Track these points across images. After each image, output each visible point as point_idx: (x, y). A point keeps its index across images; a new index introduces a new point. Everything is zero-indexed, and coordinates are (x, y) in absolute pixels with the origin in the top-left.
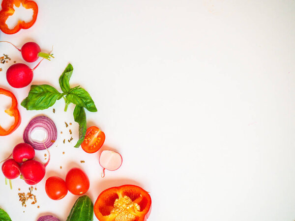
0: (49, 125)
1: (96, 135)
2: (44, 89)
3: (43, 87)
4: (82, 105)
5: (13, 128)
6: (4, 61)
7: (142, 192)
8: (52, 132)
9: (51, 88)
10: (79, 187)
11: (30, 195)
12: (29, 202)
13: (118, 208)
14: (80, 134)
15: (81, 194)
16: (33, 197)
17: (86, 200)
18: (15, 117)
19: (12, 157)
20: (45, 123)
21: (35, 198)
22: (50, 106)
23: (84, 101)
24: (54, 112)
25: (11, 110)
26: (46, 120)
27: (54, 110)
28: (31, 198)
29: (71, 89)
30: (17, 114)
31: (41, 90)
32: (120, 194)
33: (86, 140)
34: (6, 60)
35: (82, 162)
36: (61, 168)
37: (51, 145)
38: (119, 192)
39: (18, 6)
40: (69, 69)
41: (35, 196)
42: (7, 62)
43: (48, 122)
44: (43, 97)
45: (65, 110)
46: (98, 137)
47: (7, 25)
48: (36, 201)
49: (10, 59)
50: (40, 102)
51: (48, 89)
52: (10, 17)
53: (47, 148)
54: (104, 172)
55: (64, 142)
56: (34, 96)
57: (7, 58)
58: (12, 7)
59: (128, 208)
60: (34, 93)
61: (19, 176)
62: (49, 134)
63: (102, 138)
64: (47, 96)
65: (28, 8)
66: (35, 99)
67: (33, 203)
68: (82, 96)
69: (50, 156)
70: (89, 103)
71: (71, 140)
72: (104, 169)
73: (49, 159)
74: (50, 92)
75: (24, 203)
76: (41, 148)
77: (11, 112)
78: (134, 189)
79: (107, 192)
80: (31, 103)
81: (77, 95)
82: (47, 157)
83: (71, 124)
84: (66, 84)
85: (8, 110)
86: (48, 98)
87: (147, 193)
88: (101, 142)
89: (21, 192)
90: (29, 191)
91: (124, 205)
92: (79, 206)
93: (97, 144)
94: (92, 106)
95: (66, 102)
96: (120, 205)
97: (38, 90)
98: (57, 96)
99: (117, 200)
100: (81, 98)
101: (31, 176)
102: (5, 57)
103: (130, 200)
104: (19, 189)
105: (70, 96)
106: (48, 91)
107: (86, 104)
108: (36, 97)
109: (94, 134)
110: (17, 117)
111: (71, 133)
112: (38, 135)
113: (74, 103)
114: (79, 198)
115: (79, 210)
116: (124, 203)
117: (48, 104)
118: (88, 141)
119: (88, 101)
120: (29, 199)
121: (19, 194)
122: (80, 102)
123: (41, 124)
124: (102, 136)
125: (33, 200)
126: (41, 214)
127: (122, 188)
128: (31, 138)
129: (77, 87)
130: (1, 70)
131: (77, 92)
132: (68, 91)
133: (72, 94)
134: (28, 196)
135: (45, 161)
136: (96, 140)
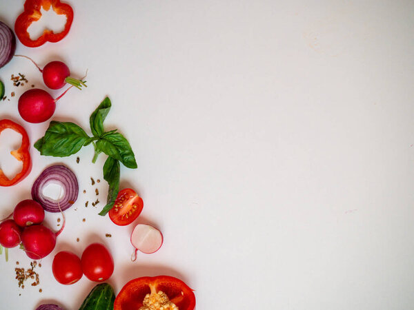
0: (68, 179)
1: (131, 201)
2: (67, 128)
3: (66, 126)
4: (117, 157)
5: (18, 177)
6: (19, 83)
7: (185, 289)
8: (71, 189)
9: (76, 128)
10: (98, 270)
11: (31, 273)
12: (28, 282)
13: (148, 307)
14: (109, 198)
15: (101, 281)
16: (35, 275)
17: (105, 290)
18: (24, 161)
19: (12, 218)
20: (64, 175)
21: (37, 278)
22: (74, 153)
23: (121, 151)
24: (78, 162)
25: (19, 152)
26: (66, 172)
27: (78, 159)
28: (32, 277)
29: (105, 133)
30: (27, 159)
31: (64, 130)
32: (153, 287)
33: (116, 206)
34: (21, 82)
35: (107, 235)
36: (78, 240)
37: (68, 207)
38: (152, 285)
39: (47, 9)
40: (106, 105)
41: (37, 275)
42: (22, 84)
43: (68, 174)
44: (64, 140)
45: (94, 161)
46: (133, 204)
47: (28, 34)
48: (38, 282)
49: (27, 82)
50: (60, 146)
51: (73, 128)
52: (33, 23)
53: (63, 210)
54: (136, 253)
55: (86, 205)
56: (53, 136)
57: (23, 79)
58: (38, 10)
59: (162, 309)
60: (53, 133)
61: (19, 246)
62: (67, 191)
63: (138, 207)
64: (70, 140)
65: (60, 13)
66: (54, 141)
67: (34, 284)
68: (119, 144)
69: (64, 222)
70: (126, 155)
71: (96, 203)
72: (137, 250)
73: (63, 227)
74: (75, 134)
75: (21, 282)
76: (53, 210)
77: (19, 155)
78: (173, 283)
79: (135, 282)
80: (48, 146)
81: (111, 142)
82: (61, 223)
83: (99, 181)
84: (99, 126)
85: (16, 152)
86: (71, 142)
87: (190, 291)
88: (136, 211)
89: (20, 267)
90: (31, 267)
91: (157, 305)
92: (94, 298)
93: (131, 213)
94: (131, 159)
95: (96, 150)
96: (151, 303)
97: (59, 130)
98: (83, 140)
99: (147, 296)
100: (117, 147)
101: (35, 247)
102: (21, 78)
103: (166, 298)
104: (18, 263)
105: (101, 142)
106: (72, 133)
107: (123, 156)
108: (55, 139)
109: (128, 199)
110: (26, 163)
111: (97, 194)
112: (53, 191)
113: (106, 153)
114: (98, 285)
115: (95, 303)
116: (157, 301)
117: (71, 150)
118: (119, 208)
119: (127, 152)
120: (29, 279)
121: (16, 269)
122: (115, 152)
123: (58, 176)
124: (140, 204)
125: (34, 280)
126: (43, 301)
127: (157, 280)
128: (42, 194)
129: (114, 132)
130: (13, 94)
131: (113, 138)
132: (100, 135)
133: (105, 140)
134: (28, 274)
135: (58, 229)
136: (130, 208)
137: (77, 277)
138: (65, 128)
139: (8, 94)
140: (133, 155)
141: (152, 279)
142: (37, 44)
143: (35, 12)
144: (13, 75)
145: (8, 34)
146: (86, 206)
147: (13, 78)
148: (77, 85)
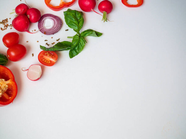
0: (56, 28)
1: (52, 59)
2: (80, 19)
3: (82, 19)
4: (72, 46)
5: (51, 6)
7: (12, 98)
8: (51, 31)
9: (82, 24)
10: (13, 54)
11: (7, 26)
12: (2, 26)
15: (8, 56)
16: (6, 27)
19: (29, 8)
20: (57, 26)
21: (5, 29)
22: (69, 26)
23: (76, 48)
24: (66, 30)
25: (63, 2)
26: (59, 26)
27: (68, 30)
28: (5, 27)
30: (60, 7)
32: (9, 82)
33: (47, 53)
35: (33, 55)
36: (27, 42)
37: (42, 32)
38: (10, 81)
40: (98, 34)
41: (6, 29)
43: (58, 28)
44: (74, 19)
45: (69, 37)
46: (51, 61)
48: (3, 30)
50: (70, 18)
51: (81, 22)
53: (40, 30)
54: (26, 70)
60: (76, 14)
61: (16, 15)
62: (50, 30)
63: (50, 64)
64: (75, 22)
66: (71, 15)
67: (2, 29)
68: (80, 46)
69: (35, 33)
70: (76, 51)
71: (48, 45)
72: (28, 70)
73: (32, 33)
74: (79, 24)
75: (1, 23)
76: (39, 26)
79: (10, 72)
81: (79, 41)
82: (34, 32)
84: (86, 34)
87: (12, 101)
88: (48, 64)
89: (9, 20)
90: (9, 25)
93: (45, 61)
94: (74, 54)
95: (74, 36)
97: (78, 16)
98: (76, 28)
99: (3, 80)
100: (78, 45)
103: (5, 90)
104: (10, 19)
105: (78, 37)
108: (73, 15)
109: (52, 58)
111: (52, 44)
112: (49, 23)
113: (73, 41)
114: (5, 56)
116: (2, 85)
117: (70, 24)
118: (47, 55)
119: (77, 51)
120: (4, 26)
121: (7, 19)
122: (75, 44)
123: (56, 23)
124: (51, 64)
125: (3, 28)
127: (14, 83)
128: (46, 19)
129: (85, 42)
131: (82, 41)
132: (82, 35)
133: (80, 38)
134: (6, 25)
135: (31, 31)
136: (48, 60)
137: (7, 45)
138: (80, 18)
140: (77, 55)
141: (14, 80)
146: (45, 41)
148: (104, 17)
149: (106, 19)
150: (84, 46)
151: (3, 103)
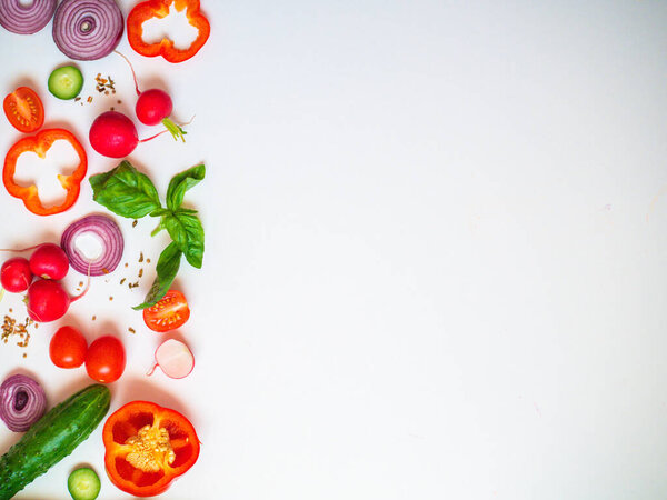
0: (113, 241)
1: (176, 308)
2: (139, 182)
3: (139, 178)
4: (182, 247)
5: (55, 210)
6: (104, 89)
7: (191, 437)
8: (112, 255)
9: (150, 187)
10: (105, 370)
11: (23, 330)
12: (15, 338)
13: (141, 441)
14: (151, 292)
15: (101, 382)
16: (25, 334)
17: (103, 395)
18: (69, 195)
20: (111, 235)
21: (27, 340)
23: (190, 240)
24: (134, 226)
25: (68, 180)
26: (114, 231)
28: (22, 335)
29: (182, 210)
30: (74, 194)
31: (134, 183)
32: (158, 420)
33: (157, 306)
34: (107, 89)
35: (131, 330)
36: (94, 318)
37: (99, 275)
38: (159, 416)
39: (179, 9)
40: (196, 174)
41: (28, 336)
42: (107, 93)
44: (129, 197)
45: (154, 233)
46: (178, 312)
47: (141, 30)
48: (26, 344)
49: (114, 92)
50: (121, 202)
51: (146, 186)
52: (154, 19)
53: (91, 275)
54: (154, 369)
55: (122, 281)
56: (117, 187)
57: (111, 86)
58: (167, 6)
59: (157, 450)
60: (121, 182)
63: (182, 317)
64: (136, 200)
65: (192, 23)
66: (116, 193)
67: (21, 344)
68: (191, 230)
69: (87, 289)
70: (195, 246)
71: (134, 286)
72: (157, 364)
73: (83, 294)
74: (146, 195)
75: (6, 335)
76: (81, 269)
77: (67, 184)
78: (182, 424)
79: (140, 405)
80: (106, 194)
81: (182, 223)
82: (82, 289)
83: (149, 261)
84: (178, 197)
85: (65, 178)
86: (136, 204)
87: (198, 442)
88: (178, 322)
89: (12, 316)
90: (24, 323)
91: (154, 443)
92: (86, 400)
93: (170, 321)
94: (198, 255)
95: (161, 225)
96: (147, 437)
97: (129, 180)
98: (152, 208)
99: (147, 428)
100: (188, 232)
102: (108, 83)
103: (167, 439)
104: (11, 310)
105: (172, 221)
106: (143, 192)
107: (190, 246)
108: (119, 191)
109: (174, 304)
110: (72, 199)
111: (140, 276)
112: (88, 245)
113: (172, 237)
114: (94, 385)
115: (84, 406)
116: (155, 439)
117: (133, 213)
118: (159, 309)
119: (197, 243)
120: (18, 335)
121: (6, 317)
122: (183, 240)
123: (103, 232)
124: (185, 314)
125: (23, 340)
126: (21, 369)
127: (165, 413)
128: (74, 243)
129: (192, 212)
130: (90, 100)
131: (187, 220)
132: (174, 208)
133: (179, 219)
134: (18, 329)
135: (74, 293)
136: (171, 315)
137: (76, 364)
138: (137, 182)
139: (84, 95)
140: (203, 250)
141: (160, 409)
142: (148, 52)
143: (163, 7)
144: (100, 75)
145: (116, 22)
146: (121, 283)
147: (98, 79)
148: (174, 132)
149: (178, 130)
150: (200, 224)
151: (190, 461)
